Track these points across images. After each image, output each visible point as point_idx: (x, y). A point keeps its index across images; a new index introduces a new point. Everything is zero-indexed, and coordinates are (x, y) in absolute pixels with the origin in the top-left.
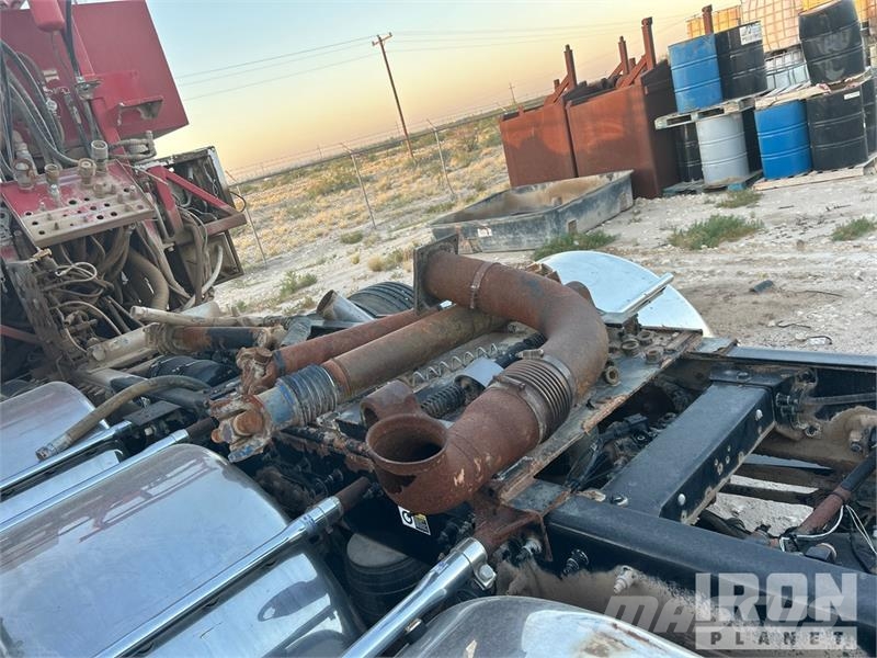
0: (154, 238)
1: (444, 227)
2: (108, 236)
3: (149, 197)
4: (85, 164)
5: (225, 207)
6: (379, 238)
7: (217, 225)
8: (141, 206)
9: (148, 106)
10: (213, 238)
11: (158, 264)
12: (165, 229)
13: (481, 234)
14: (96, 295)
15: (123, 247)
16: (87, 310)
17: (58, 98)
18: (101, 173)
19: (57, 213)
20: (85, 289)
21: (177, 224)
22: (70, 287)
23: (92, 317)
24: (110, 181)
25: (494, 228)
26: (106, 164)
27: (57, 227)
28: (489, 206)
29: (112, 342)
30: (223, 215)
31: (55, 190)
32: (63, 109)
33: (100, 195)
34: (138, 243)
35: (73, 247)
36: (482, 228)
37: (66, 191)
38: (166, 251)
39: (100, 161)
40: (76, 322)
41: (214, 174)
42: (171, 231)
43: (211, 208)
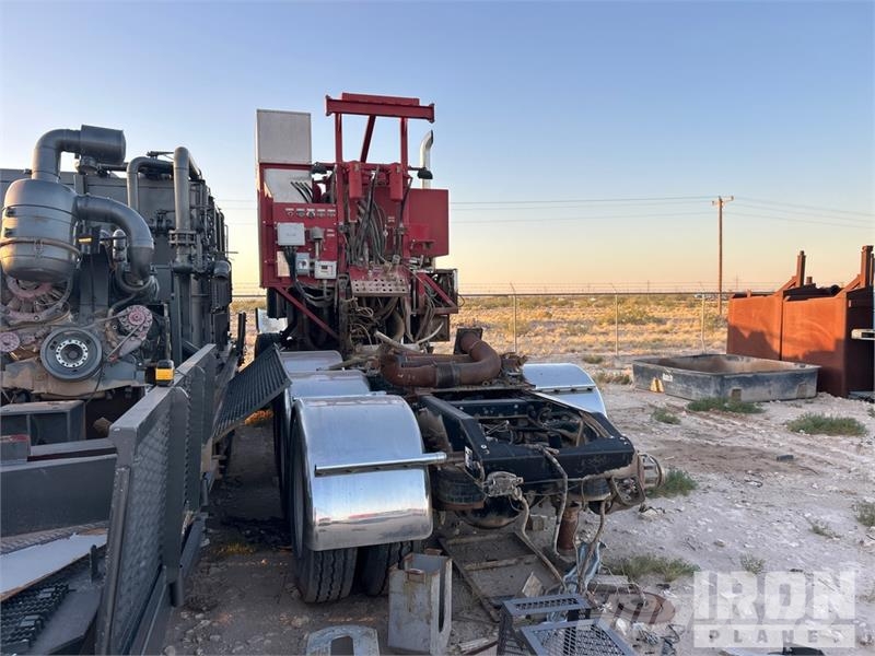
0: (408, 307)
2: (386, 299)
3: (410, 286)
4: (387, 264)
5: (450, 302)
7: (442, 310)
9: (428, 244)
10: (437, 316)
11: (405, 321)
12: (415, 304)
13: (665, 378)
14: (370, 325)
15: (392, 305)
16: (363, 331)
17: (390, 231)
18: (393, 269)
19: (367, 283)
21: (421, 304)
22: (361, 318)
24: (397, 275)
25: (675, 376)
26: (397, 266)
27: (364, 289)
30: (448, 306)
31: (370, 273)
32: (390, 237)
33: (388, 280)
34: (399, 303)
35: (369, 300)
37: (375, 274)
38: (412, 316)
39: (395, 265)
40: (356, 333)
41: (452, 284)
42: (417, 307)
43: (444, 302)
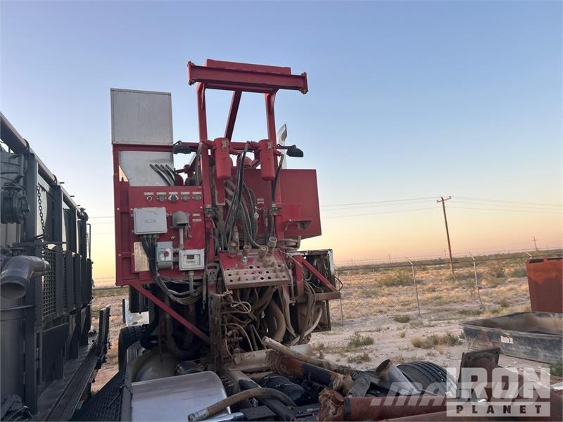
0: (286, 296)
1: (473, 328)
2: (262, 289)
3: (290, 272)
4: (263, 248)
5: (330, 286)
6: (422, 323)
7: (322, 296)
8: (285, 276)
9: (303, 223)
10: (319, 303)
11: (284, 312)
12: (293, 291)
13: (504, 340)
14: (246, 322)
15: (268, 298)
16: (239, 331)
17: (261, 213)
18: (270, 254)
19: (241, 271)
20: (242, 317)
21: (300, 290)
22: (235, 315)
23: (241, 335)
24: (273, 259)
25: (515, 338)
26: (273, 250)
27: (239, 280)
28: (512, 321)
29: (247, 354)
30: (327, 290)
31: (245, 260)
32: (261, 219)
33: (265, 266)
34: (277, 297)
35: (245, 292)
36: (505, 336)
37: (250, 260)
38: (290, 305)
39: (271, 248)
40: (232, 336)
41: (328, 265)
42: (296, 294)
43: (322, 285)
